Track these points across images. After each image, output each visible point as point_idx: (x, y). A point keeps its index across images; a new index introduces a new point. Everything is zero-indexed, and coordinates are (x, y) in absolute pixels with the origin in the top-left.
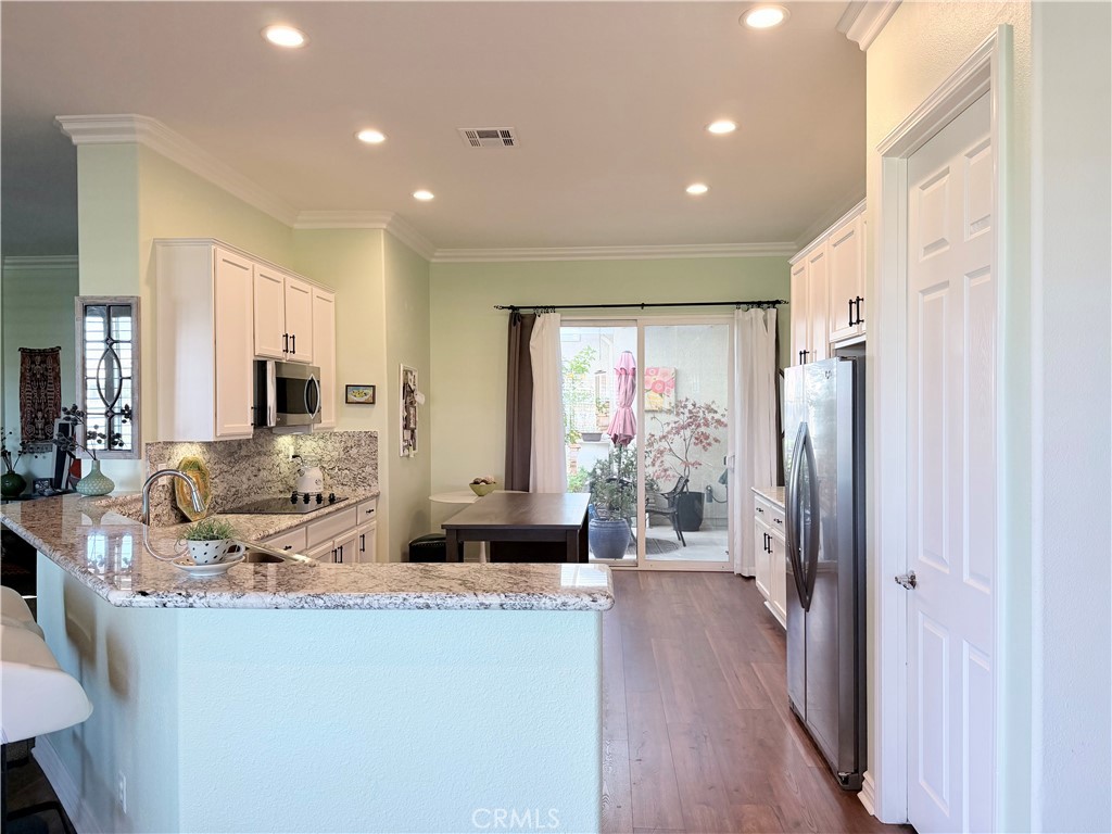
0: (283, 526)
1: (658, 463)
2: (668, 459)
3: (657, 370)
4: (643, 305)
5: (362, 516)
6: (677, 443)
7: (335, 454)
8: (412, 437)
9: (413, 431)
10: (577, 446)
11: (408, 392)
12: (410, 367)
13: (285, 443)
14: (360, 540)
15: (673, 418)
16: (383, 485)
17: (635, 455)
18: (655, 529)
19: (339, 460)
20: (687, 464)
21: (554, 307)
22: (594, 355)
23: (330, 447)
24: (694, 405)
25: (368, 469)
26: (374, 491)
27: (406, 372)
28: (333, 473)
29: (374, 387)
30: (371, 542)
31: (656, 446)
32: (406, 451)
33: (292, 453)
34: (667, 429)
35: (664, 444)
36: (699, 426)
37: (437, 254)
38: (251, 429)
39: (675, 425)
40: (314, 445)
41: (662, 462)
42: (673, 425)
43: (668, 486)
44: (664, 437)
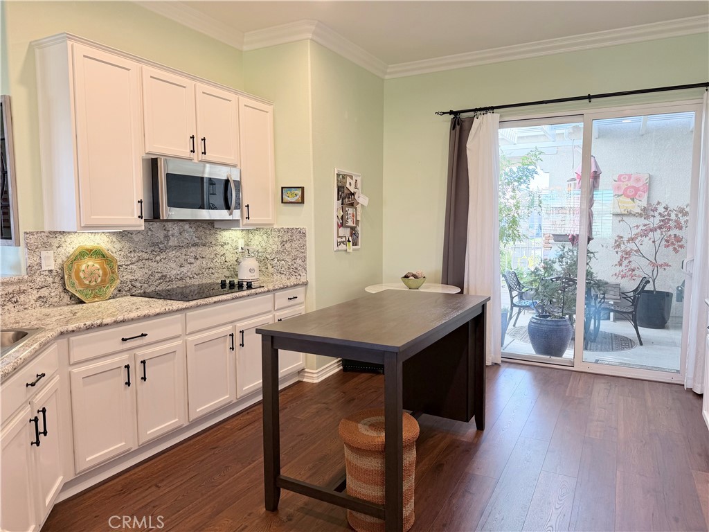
1: (625, 263)
2: (636, 261)
3: (630, 176)
4: (589, 97)
5: (281, 302)
6: (646, 246)
7: (275, 247)
8: (352, 234)
9: (353, 229)
12: (344, 171)
15: (642, 221)
16: (311, 276)
18: (619, 323)
19: (278, 252)
20: (655, 265)
21: (492, 108)
22: (540, 156)
23: (271, 242)
24: (666, 208)
25: (299, 261)
26: (303, 280)
27: (342, 176)
28: (274, 263)
29: (303, 188)
31: (623, 247)
32: (343, 247)
34: (635, 231)
35: (632, 246)
36: (669, 229)
37: (388, 71)
38: (141, 222)
39: (644, 228)
40: (260, 239)
41: (630, 262)
42: (642, 227)
43: (630, 285)
44: (632, 240)
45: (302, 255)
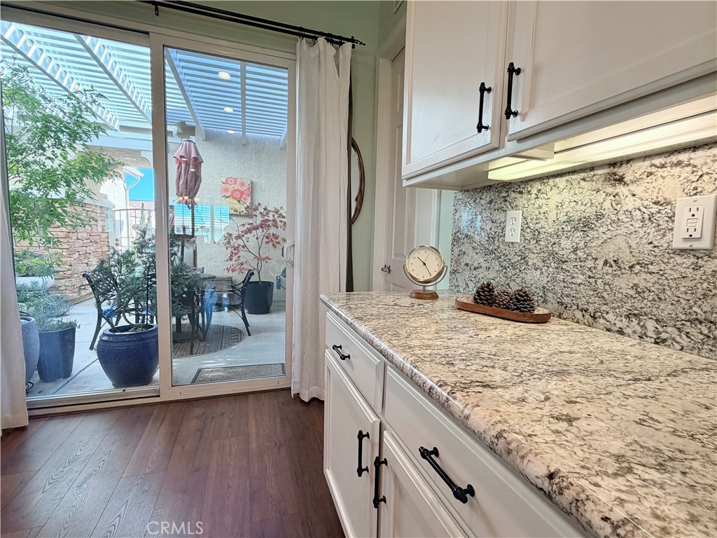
1: (235, 258)
3: (236, 180)
4: (154, 3)
15: (246, 220)
20: (259, 258)
24: (265, 209)
31: (232, 243)
34: (242, 229)
35: (240, 242)
36: (269, 227)
39: (249, 227)
41: (239, 257)
42: (247, 226)
44: (238, 237)
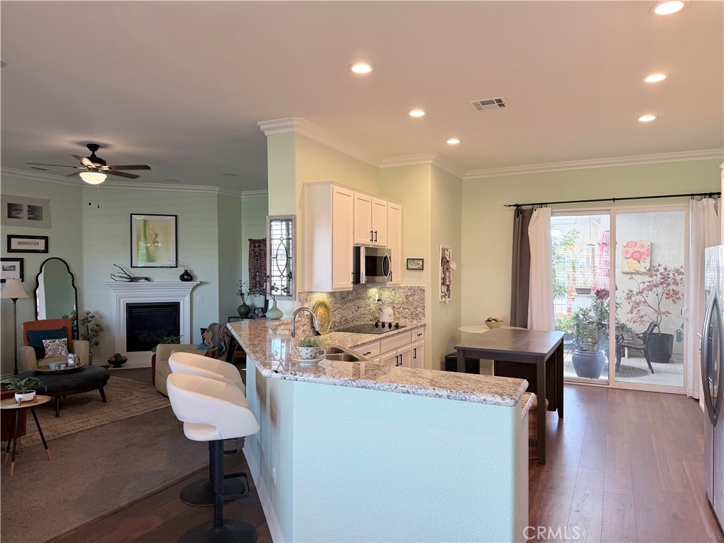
0: (366, 341)
1: (635, 311)
2: (644, 309)
3: (636, 243)
4: (614, 199)
5: (415, 337)
6: (651, 297)
7: (401, 299)
8: (448, 290)
9: (448, 286)
10: (573, 297)
11: (445, 262)
12: (445, 247)
13: (373, 292)
14: (413, 352)
15: (647, 278)
16: (428, 319)
17: (608, 306)
18: (632, 359)
19: (403, 303)
20: (659, 313)
21: (546, 204)
22: (578, 235)
23: (398, 296)
24: (665, 269)
25: (419, 309)
26: (423, 323)
27: (444, 250)
28: (400, 310)
29: (423, 259)
30: (420, 353)
31: (633, 299)
32: (444, 299)
33: (377, 299)
34: (642, 286)
35: (640, 298)
36: (669, 285)
37: (467, 174)
38: (352, 285)
39: (649, 284)
40: (389, 294)
41: (639, 310)
42: (647, 284)
43: (640, 329)
44: (640, 293)
45: (422, 305)
